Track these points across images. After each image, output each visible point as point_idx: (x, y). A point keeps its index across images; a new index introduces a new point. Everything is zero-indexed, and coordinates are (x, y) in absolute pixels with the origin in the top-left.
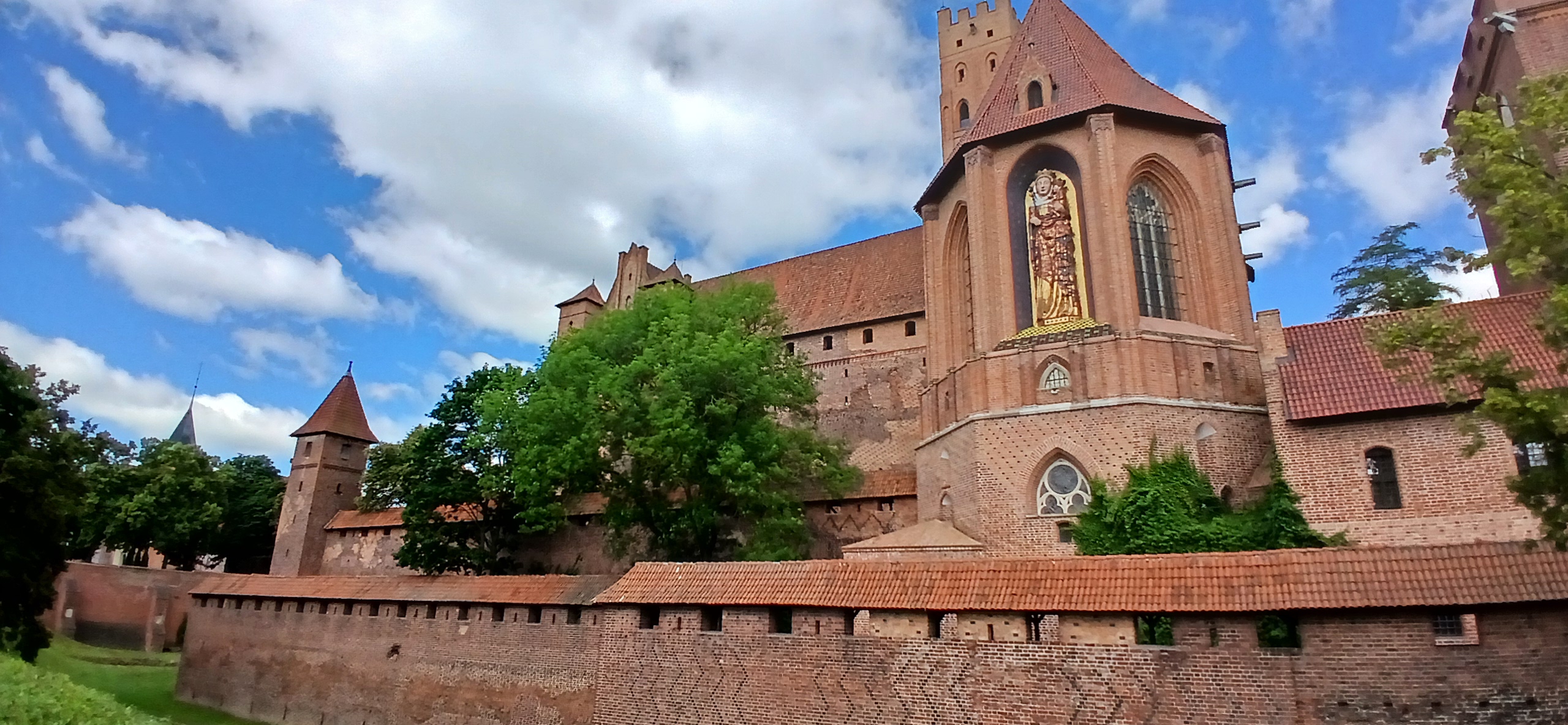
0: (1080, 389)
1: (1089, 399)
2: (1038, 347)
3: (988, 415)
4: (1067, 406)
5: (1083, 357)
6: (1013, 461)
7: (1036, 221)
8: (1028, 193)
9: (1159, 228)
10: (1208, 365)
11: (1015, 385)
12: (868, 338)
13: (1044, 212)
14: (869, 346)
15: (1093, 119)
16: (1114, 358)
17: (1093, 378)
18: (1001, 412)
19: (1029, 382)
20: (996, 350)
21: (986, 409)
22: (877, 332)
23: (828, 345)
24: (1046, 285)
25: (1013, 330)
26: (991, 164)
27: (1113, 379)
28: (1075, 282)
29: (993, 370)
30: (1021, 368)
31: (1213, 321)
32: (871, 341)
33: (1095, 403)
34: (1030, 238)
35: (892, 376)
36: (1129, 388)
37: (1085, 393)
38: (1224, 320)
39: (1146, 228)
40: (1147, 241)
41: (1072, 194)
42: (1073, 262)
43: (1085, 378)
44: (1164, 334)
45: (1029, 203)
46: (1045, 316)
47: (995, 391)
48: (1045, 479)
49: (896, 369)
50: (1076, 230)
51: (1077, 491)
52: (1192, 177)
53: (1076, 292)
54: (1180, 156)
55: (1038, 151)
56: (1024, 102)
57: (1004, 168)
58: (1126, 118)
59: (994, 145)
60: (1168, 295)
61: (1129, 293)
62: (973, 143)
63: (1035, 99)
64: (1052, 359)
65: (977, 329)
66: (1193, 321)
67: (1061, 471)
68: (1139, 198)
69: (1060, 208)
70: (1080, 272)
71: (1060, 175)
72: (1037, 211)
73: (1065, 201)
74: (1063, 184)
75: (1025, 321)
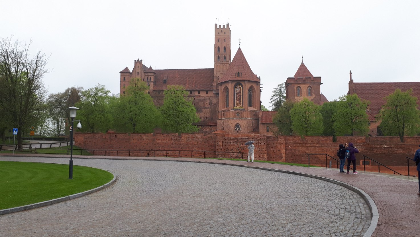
2: (236, 110)
4: (239, 118)
5: (241, 113)
6: (233, 124)
7: (237, 92)
9: (251, 94)
10: (254, 114)
11: (233, 115)
12: (199, 93)
14: (199, 94)
15: (246, 82)
16: (245, 113)
17: (242, 115)
18: (231, 118)
19: (235, 115)
20: (231, 110)
22: (201, 92)
23: (191, 93)
24: (237, 102)
27: (244, 115)
28: (241, 102)
30: (234, 113)
31: (255, 108)
32: (200, 94)
34: (236, 94)
35: (204, 101)
36: (246, 117)
37: (241, 117)
40: (249, 96)
41: (241, 89)
42: (241, 98)
44: (250, 110)
45: (236, 89)
47: (231, 115)
48: (236, 126)
49: (204, 99)
50: (242, 94)
51: (239, 128)
52: (255, 88)
54: (255, 86)
55: (238, 83)
56: (237, 76)
57: (233, 84)
58: (249, 81)
59: (233, 81)
60: (251, 104)
61: (247, 105)
62: (230, 81)
63: (238, 76)
64: (238, 112)
65: (229, 107)
66: (253, 107)
67: (238, 125)
68: (249, 90)
69: (240, 91)
70: (241, 100)
71: (240, 86)
72: (237, 91)
73: (240, 90)
74: (241, 88)
75: (234, 106)
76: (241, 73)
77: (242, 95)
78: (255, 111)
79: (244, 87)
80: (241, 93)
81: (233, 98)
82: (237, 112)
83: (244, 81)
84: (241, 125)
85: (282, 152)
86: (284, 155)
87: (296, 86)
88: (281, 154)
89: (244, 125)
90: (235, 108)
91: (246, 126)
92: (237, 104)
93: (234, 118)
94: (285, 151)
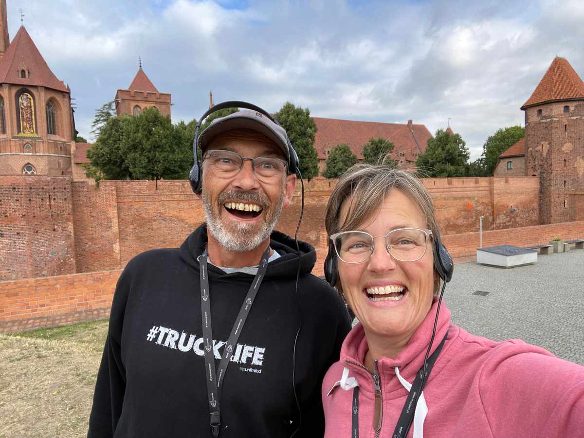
0: (34, 151)
1: (36, 153)
2: (24, 140)
3: (12, 154)
4: (31, 154)
5: (35, 144)
6: (18, 165)
7: (22, 106)
8: (20, 98)
9: (52, 113)
10: (61, 147)
11: (18, 148)
13: (25, 105)
15: (39, 88)
16: (42, 145)
17: (37, 149)
18: (14, 153)
19: (22, 147)
20: (13, 138)
21: (11, 152)
24: (25, 124)
25: (17, 133)
26: (10, 89)
27: (42, 149)
28: (32, 124)
29: (13, 144)
30: (20, 144)
31: (63, 136)
33: (37, 154)
34: (21, 111)
36: (45, 152)
37: (35, 151)
38: (65, 136)
39: (49, 112)
40: (50, 116)
41: (32, 101)
42: (32, 119)
43: (35, 148)
44: (53, 140)
45: (20, 100)
46: (25, 131)
47: (13, 148)
48: (25, 168)
50: (33, 110)
51: (32, 171)
52: (61, 102)
53: (33, 127)
54: (58, 97)
55: (24, 89)
56: (20, 75)
57: (14, 91)
58: (47, 89)
59: (12, 85)
60: (54, 129)
61: (46, 131)
62: (6, 83)
63: (23, 75)
64: (28, 143)
65: (8, 132)
66: (59, 135)
67: (28, 166)
68: (48, 105)
69: (29, 105)
70: (34, 122)
71: (29, 96)
72: (23, 104)
73: (30, 103)
74: (30, 99)
75: (19, 131)
76: (29, 72)
77: (33, 113)
78: (64, 142)
79: (37, 98)
80: (33, 108)
81: (15, 116)
82: (24, 143)
83: (36, 87)
84: (35, 166)
85: (111, 215)
86: (115, 221)
87: (133, 104)
88: (109, 219)
89: (42, 167)
90: (22, 134)
91: (47, 168)
92: (24, 129)
93: (20, 154)
94: (116, 211)
